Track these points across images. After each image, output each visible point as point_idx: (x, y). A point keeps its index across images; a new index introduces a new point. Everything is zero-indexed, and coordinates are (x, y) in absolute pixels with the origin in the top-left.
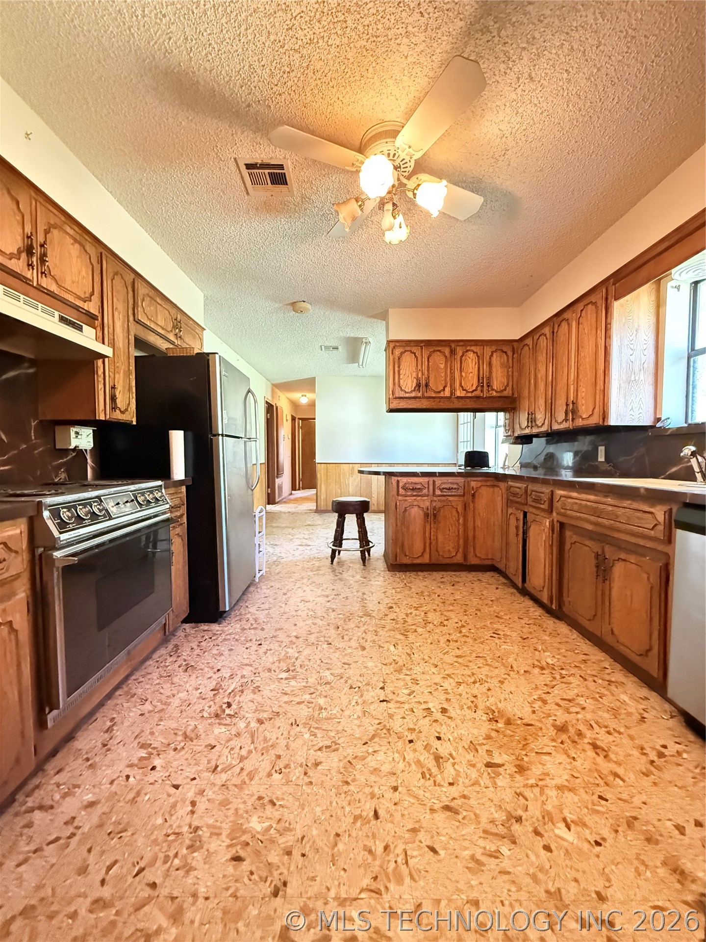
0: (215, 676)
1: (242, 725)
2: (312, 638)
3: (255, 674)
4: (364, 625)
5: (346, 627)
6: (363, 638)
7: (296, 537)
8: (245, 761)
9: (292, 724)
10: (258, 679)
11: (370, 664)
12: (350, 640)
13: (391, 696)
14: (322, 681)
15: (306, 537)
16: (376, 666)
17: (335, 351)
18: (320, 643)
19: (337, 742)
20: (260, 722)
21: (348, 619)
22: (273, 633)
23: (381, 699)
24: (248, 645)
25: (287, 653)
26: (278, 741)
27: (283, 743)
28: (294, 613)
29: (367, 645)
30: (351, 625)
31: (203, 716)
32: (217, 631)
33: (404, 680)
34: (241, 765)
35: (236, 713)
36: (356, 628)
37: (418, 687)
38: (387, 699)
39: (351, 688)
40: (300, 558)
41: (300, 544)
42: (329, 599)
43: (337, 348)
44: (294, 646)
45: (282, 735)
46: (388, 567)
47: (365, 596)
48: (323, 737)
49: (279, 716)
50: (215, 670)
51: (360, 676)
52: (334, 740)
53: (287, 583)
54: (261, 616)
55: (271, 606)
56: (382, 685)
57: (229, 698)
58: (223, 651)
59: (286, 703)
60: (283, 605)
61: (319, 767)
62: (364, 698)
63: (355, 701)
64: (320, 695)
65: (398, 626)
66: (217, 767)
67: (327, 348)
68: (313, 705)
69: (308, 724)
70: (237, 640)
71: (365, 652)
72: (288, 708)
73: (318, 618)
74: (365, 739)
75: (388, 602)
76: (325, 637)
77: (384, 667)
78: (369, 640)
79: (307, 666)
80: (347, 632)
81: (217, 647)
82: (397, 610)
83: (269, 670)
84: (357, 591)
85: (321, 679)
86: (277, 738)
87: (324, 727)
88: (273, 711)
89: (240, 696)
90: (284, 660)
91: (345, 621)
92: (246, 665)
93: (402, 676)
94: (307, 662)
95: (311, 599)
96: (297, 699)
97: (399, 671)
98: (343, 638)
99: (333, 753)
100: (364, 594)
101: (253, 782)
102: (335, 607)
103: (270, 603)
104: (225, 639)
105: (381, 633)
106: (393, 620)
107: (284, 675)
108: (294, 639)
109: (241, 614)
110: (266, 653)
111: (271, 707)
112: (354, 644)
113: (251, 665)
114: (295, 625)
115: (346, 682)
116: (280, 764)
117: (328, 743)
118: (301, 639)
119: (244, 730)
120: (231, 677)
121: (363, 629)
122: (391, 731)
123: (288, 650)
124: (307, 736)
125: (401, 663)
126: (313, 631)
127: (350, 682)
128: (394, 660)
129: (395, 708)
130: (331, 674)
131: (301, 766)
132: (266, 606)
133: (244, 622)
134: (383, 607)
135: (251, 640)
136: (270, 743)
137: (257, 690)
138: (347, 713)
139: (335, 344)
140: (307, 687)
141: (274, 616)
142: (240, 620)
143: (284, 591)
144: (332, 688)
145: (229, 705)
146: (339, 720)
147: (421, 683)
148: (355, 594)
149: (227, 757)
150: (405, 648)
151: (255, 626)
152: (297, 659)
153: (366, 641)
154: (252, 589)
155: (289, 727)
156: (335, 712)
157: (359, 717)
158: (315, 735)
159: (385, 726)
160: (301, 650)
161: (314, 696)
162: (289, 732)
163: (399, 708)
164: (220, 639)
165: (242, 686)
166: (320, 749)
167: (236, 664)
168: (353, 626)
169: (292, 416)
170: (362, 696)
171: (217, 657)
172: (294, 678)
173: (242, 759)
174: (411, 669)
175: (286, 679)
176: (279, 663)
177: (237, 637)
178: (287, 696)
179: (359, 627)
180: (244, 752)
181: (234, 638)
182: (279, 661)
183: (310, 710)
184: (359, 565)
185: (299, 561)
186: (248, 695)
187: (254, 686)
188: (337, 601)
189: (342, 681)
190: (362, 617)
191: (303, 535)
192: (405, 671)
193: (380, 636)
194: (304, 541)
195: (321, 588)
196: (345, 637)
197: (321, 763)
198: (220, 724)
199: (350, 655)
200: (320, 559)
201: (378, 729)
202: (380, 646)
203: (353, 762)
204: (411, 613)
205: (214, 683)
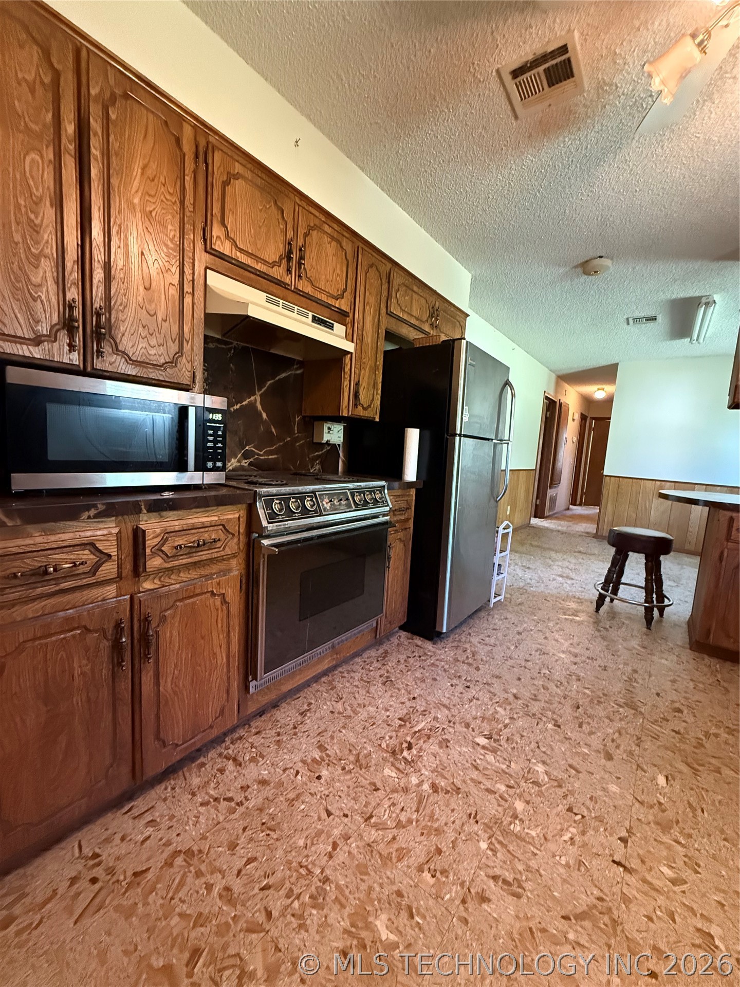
0: (408, 704)
1: (414, 780)
2: (535, 707)
3: (450, 722)
4: (621, 720)
5: (590, 711)
6: (613, 741)
7: (557, 563)
8: (402, 831)
9: (470, 815)
10: (451, 730)
11: (613, 788)
12: (591, 733)
13: (634, 864)
14: (530, 776)
15: (572, 566)
16: (623, 797)
17: (651, 324)
18: (544, 719)
19: (524, 885)
20: (435, 788)
21: (598, 700)
22: (488, 678)
23: (616, 858)
24: (455, 681)
25: (496, 712)
26: (445, 828)
27: (452, 836)
28: (523, 664)
29: (618, 754)
30: (600, 711)
31: (380, 745)
32: (429, 651)
33: (669, 848)
34: (395, 831)
35: (413, 761)
36: (607, 721)
37: (694, 876)
38: (627, 865)
39: (570, 810)
40: (555, 592)
41: (559, 573)
42: (577, 660)
43: (654, 319)
44: (508, 707)
45: (454, 822)
46: (690, 643)
47: (636, 676)
48: (505, 862)
49: (458, 793)
50: (412, 696)
51: (591, 798)
52: (518, 876)
53: (526, 619)
54: (482, 651)
55: (498, 643)
56: (624, 834)
57: (412, 738)
58: (427, 677)
59: (472, 779)
60: (512, 648)
61: (485, 906)
62: (586, 838)
63: (570, 835)
64: (520, 796)
65: (683, 747)
66: (371, 817)
67: (637, 320)
68: (506, 805)
69: (491, 828)
70: (445, 670)
71: (609, 764)
72: (473, 790)
73: (552, 681)
74: (568, 909)
75: (675, 698)
76: (554, 713)
77: (637, 805)
78: (622, 747)
79: (517, 743)
80: (589, 720)
81: (422, 670)
82: (690, 719)
83: (467, 726)
84: (626, 664)
85: (529, 772)
86: (446, 824)
87: (511, 848)
88: (453, 783)
89: (424, 742)
90: (489, 721)
91: (591, 701)
92: (444, 706)
93: (666, 839)
94: (517, 738)
95: (552, 651)
96: (488, 784)
97: (665, 827)
98: (580, 726)
99: (511, 898)
100: (635, 671)
101: (399, 865)
102: (582, 674)
103: (497, 639)
104: (433, 664)
105: (648, 744)
106: (678, 733)
107: (482, 741)
108: (511, 698)
109: (460, 641)
110: (471, 701)
111: (453, 776)
112: (595, 741)
113: (449, 709)
114: (519, 679)
115: (565, 797)
116: (438, 863)
117: (510, 877)
118: (520, 702)
119: (414, 789)
120: (424, 714)
121: (618, 725)
122: (619, 928)
123: (498, 709)
124: (484, 845)
125: (670, 814)
126: (540, 697)
127: (571, 799)
128: (660, 803)
129: (638, 891)
130: (546, 773)
131: (462, 884)
132: (492, 641)
133: (459, 652)
134: (663, 706)
135: (460, 677)
136: (436, 825)
137: (445, 744)
138: (552, 846)
139: (650, 314)
140: (506, 773)
141: (496, 657)
142: (457, 647)
143: (520, 629)
144: (540, 794)
145: (410, 747)
146: (535, 851)
147: (704, 874)
148: (621, 666)
149: (385, 811)
150: (687, 791)
151: (470, 660)
152: (506, 726)
153: (618, 747)
154: (482, 614)
155: (465, 818)
156: (533, 833)
157: (567, 866)
158: (494, 851)
159: (610, 909)
160: (515, 716)
161: (511, 791)
162: (463, 824)
163: (646, 894)
164: (428, 662)
165: (431, 730)
166: (495, 878)
167: (434, 699)
168: (602, 714)
169: (582, 414)
170: (583, 833)
171: (418, 682)
172: (494, 751)
173: (399, 825)
174: (690, 836)
175: (484, 747)
176: (482, 722)
177: (446, 667)
178: (477, 773)
179: (611, 720)
180: (403, 818)
181: (443, 667)
182: (483, 718)
183: (500, 809)
184: (641, 626)
185: (552, 596)
186: (432, 747)
187: (444, 737)
188: (588, 667)
189: (560, 792)
190: (621, 706)
191: (567, 564)
192: (675, 832)
193: (645, 750)
194: (567, 571)
195: (571, 641)
196: (584, 726)
197: (489, 900)
198: (393, 765)
199: (585, 757)
200: (580, 601)
201: (595, 906)
202: (638, 765)
203: (538, 934)
204: (716, 736)
205: (405, 711)
